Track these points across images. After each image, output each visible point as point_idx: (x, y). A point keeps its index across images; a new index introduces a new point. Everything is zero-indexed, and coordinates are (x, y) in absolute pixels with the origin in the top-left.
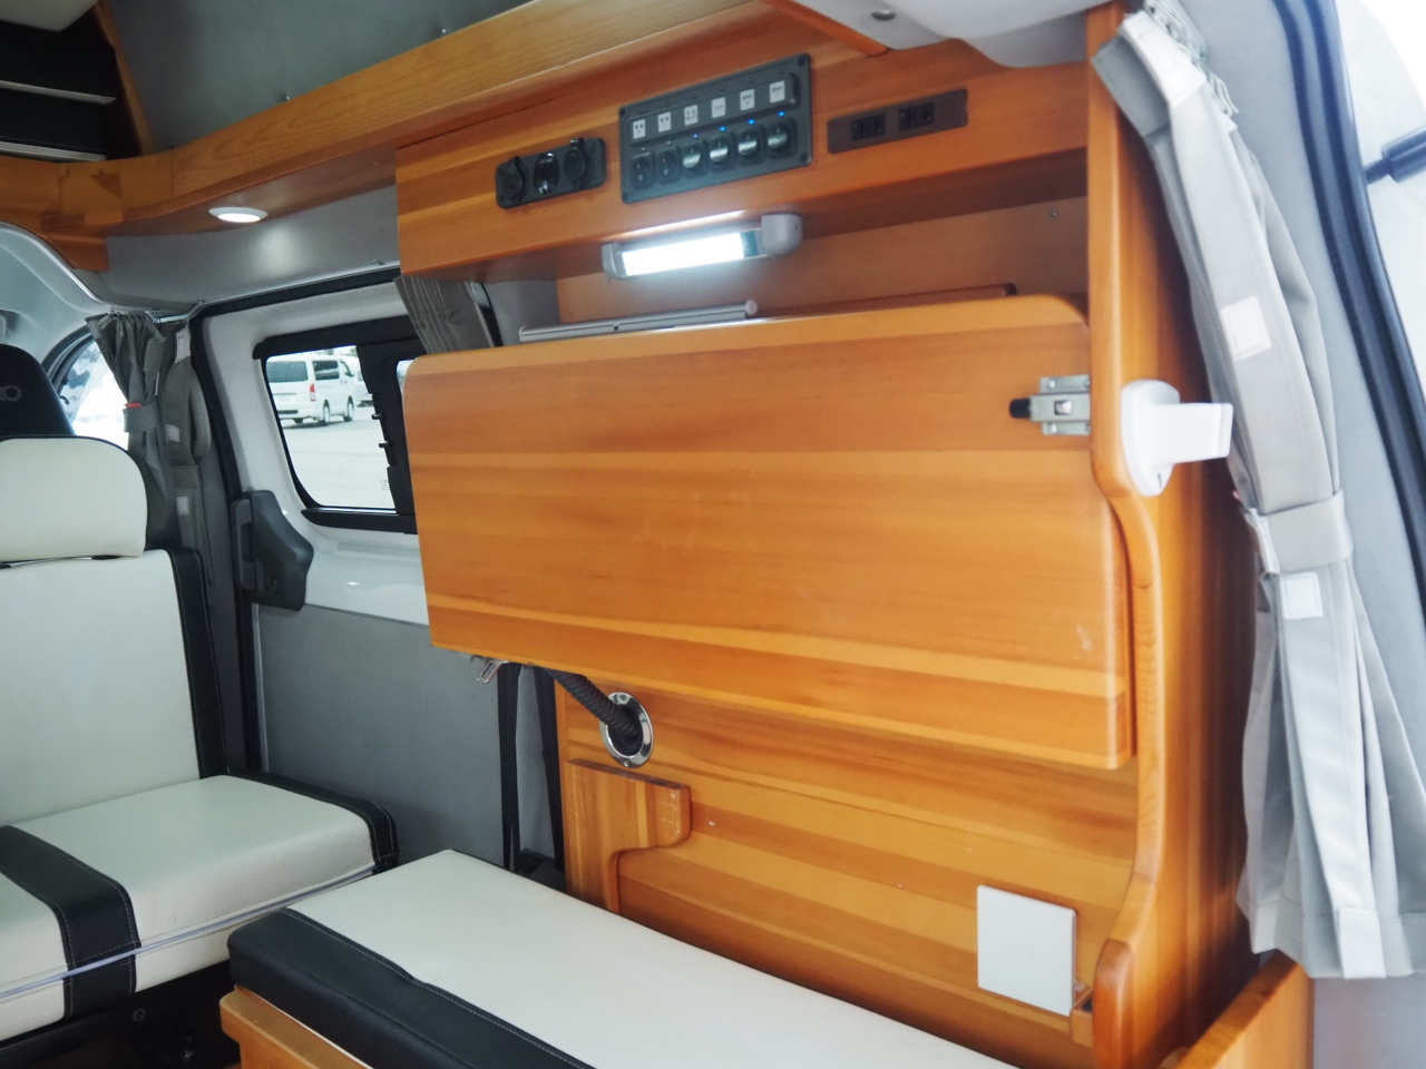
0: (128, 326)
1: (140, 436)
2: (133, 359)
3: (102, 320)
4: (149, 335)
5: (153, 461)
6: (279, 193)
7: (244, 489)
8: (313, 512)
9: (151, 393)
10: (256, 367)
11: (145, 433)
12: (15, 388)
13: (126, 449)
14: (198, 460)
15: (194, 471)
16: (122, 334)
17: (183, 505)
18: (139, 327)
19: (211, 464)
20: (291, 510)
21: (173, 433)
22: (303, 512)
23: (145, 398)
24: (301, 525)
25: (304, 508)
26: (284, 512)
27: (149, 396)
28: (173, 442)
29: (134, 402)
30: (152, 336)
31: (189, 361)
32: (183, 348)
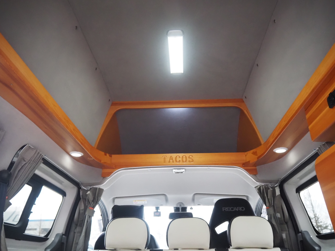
0: (264, 187)
1: (270, 216)
2: (266, 195)
3: (258, 187)
4: (269, 189)
5: (274, 223)
7: (300, 231)
8: (321, 236)
9: (271, 204)
10: (297, 195)
11: (271, 215)
12: (243, 207)
13: (267, 220)
14: (286, 223)
15: (286, 226)
16: (262, 189)
17: (284, 236)
18: (266, 187)
19: (290, 223)
20: (313, 236)
21: (279, 215)
22: (317, 236)
23: (270, 205)
24: (316, 240)
25: (317, 235)
26: (311, 237)
27: (271, 205)
28: (279, 218)
29: (268, 207)
31: (280, 195)
32: (278, 192)
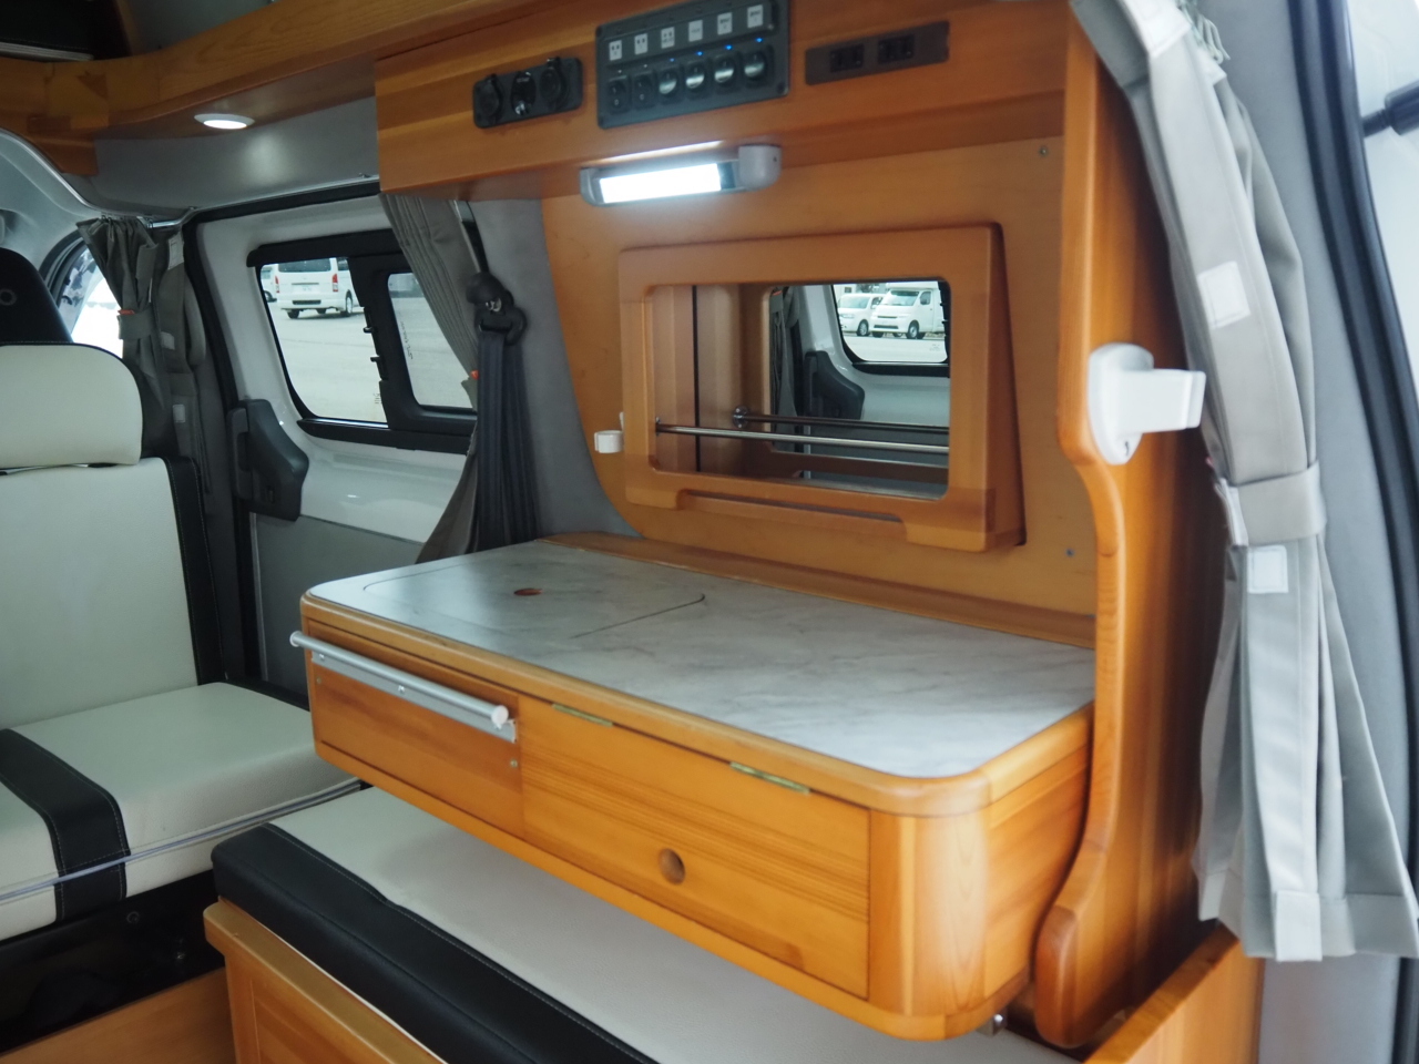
0: (120, 232)
1: (135, 343)
2: (125, 265)
3: (93, 225)
4: (141, 241)
5: (149, 371)
6: (265, 101)
7: (241, 398)
8: (309, 423)
9: (144, 300)
10: (251, 274)
11: (139, 340)
12: (8, 291)
13: (121, 356)
14: (193, 368)
15: (190, 378)
16: (113, 240)
17: (180, 413)
18: (130, 233)
19: (207, 371)
20: (287, 421)
21: (168, 340)
22: (299, 423)
23: (139, 304)
24: (297, 436)
25: (300, 418)
26: (281, 423)
27: (142, 305)
28: (168, 350)
29: (129, 309)
30: (144, 242)
31: (183, 270)
32: (176, 255)
